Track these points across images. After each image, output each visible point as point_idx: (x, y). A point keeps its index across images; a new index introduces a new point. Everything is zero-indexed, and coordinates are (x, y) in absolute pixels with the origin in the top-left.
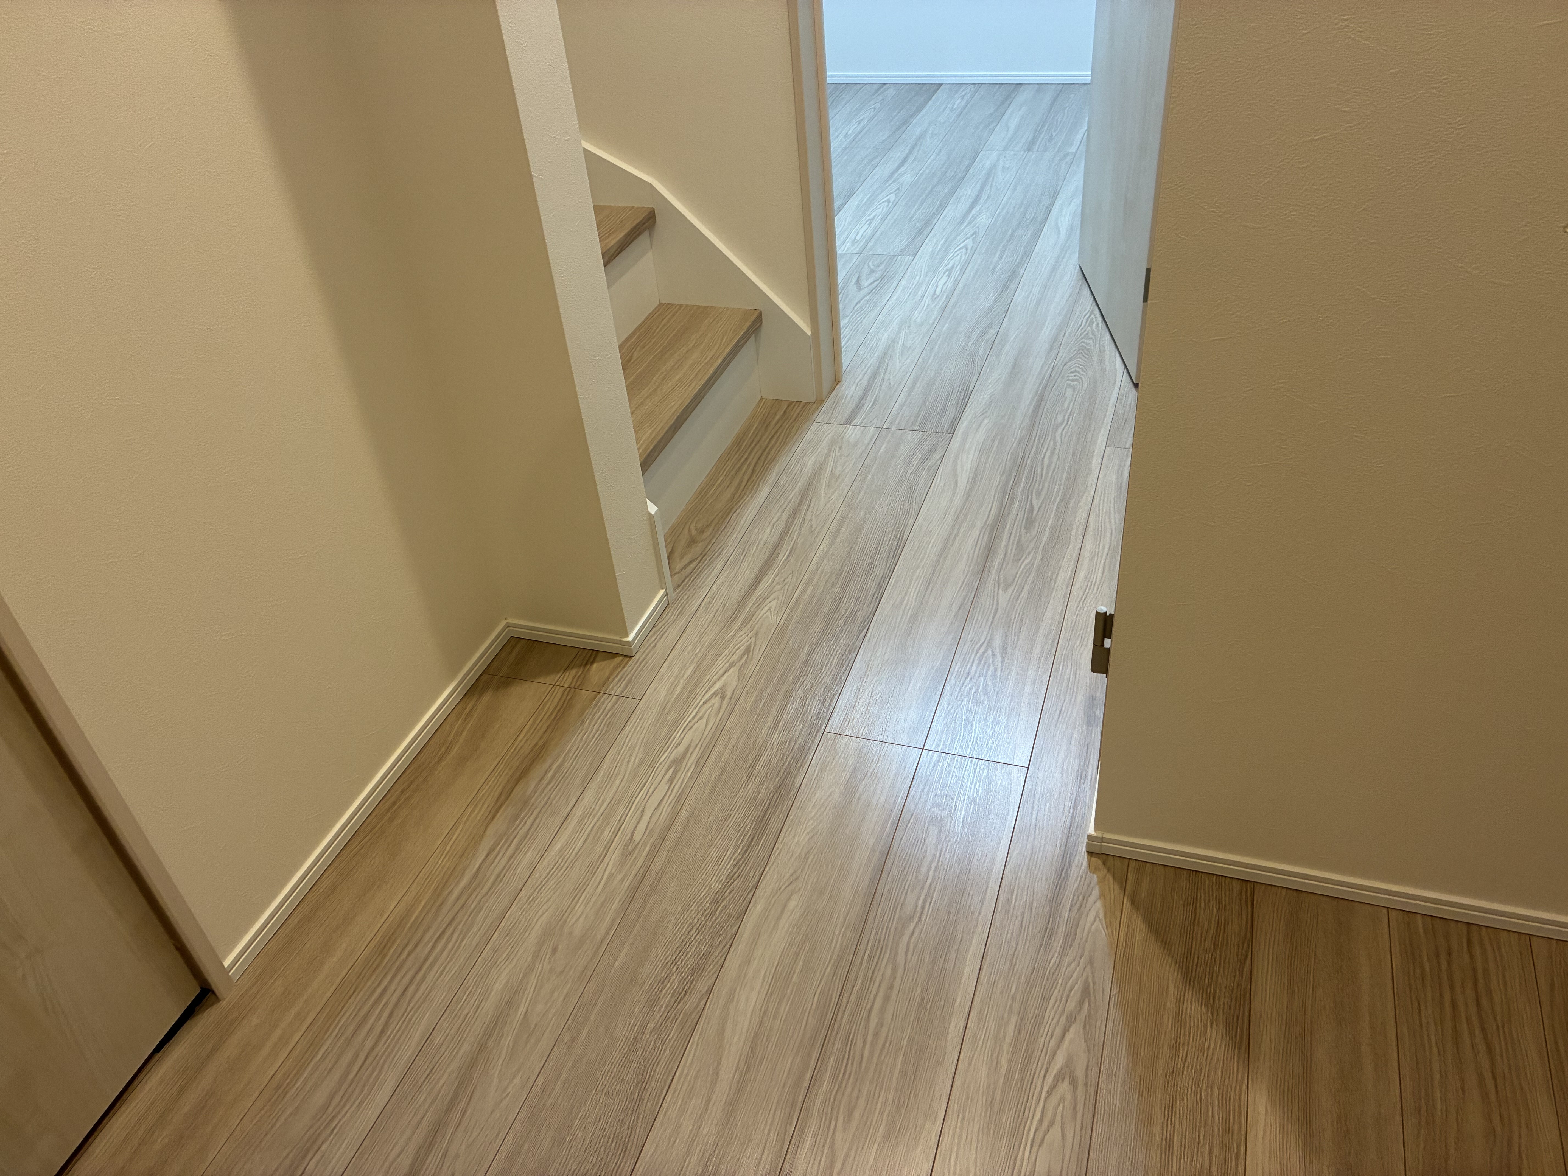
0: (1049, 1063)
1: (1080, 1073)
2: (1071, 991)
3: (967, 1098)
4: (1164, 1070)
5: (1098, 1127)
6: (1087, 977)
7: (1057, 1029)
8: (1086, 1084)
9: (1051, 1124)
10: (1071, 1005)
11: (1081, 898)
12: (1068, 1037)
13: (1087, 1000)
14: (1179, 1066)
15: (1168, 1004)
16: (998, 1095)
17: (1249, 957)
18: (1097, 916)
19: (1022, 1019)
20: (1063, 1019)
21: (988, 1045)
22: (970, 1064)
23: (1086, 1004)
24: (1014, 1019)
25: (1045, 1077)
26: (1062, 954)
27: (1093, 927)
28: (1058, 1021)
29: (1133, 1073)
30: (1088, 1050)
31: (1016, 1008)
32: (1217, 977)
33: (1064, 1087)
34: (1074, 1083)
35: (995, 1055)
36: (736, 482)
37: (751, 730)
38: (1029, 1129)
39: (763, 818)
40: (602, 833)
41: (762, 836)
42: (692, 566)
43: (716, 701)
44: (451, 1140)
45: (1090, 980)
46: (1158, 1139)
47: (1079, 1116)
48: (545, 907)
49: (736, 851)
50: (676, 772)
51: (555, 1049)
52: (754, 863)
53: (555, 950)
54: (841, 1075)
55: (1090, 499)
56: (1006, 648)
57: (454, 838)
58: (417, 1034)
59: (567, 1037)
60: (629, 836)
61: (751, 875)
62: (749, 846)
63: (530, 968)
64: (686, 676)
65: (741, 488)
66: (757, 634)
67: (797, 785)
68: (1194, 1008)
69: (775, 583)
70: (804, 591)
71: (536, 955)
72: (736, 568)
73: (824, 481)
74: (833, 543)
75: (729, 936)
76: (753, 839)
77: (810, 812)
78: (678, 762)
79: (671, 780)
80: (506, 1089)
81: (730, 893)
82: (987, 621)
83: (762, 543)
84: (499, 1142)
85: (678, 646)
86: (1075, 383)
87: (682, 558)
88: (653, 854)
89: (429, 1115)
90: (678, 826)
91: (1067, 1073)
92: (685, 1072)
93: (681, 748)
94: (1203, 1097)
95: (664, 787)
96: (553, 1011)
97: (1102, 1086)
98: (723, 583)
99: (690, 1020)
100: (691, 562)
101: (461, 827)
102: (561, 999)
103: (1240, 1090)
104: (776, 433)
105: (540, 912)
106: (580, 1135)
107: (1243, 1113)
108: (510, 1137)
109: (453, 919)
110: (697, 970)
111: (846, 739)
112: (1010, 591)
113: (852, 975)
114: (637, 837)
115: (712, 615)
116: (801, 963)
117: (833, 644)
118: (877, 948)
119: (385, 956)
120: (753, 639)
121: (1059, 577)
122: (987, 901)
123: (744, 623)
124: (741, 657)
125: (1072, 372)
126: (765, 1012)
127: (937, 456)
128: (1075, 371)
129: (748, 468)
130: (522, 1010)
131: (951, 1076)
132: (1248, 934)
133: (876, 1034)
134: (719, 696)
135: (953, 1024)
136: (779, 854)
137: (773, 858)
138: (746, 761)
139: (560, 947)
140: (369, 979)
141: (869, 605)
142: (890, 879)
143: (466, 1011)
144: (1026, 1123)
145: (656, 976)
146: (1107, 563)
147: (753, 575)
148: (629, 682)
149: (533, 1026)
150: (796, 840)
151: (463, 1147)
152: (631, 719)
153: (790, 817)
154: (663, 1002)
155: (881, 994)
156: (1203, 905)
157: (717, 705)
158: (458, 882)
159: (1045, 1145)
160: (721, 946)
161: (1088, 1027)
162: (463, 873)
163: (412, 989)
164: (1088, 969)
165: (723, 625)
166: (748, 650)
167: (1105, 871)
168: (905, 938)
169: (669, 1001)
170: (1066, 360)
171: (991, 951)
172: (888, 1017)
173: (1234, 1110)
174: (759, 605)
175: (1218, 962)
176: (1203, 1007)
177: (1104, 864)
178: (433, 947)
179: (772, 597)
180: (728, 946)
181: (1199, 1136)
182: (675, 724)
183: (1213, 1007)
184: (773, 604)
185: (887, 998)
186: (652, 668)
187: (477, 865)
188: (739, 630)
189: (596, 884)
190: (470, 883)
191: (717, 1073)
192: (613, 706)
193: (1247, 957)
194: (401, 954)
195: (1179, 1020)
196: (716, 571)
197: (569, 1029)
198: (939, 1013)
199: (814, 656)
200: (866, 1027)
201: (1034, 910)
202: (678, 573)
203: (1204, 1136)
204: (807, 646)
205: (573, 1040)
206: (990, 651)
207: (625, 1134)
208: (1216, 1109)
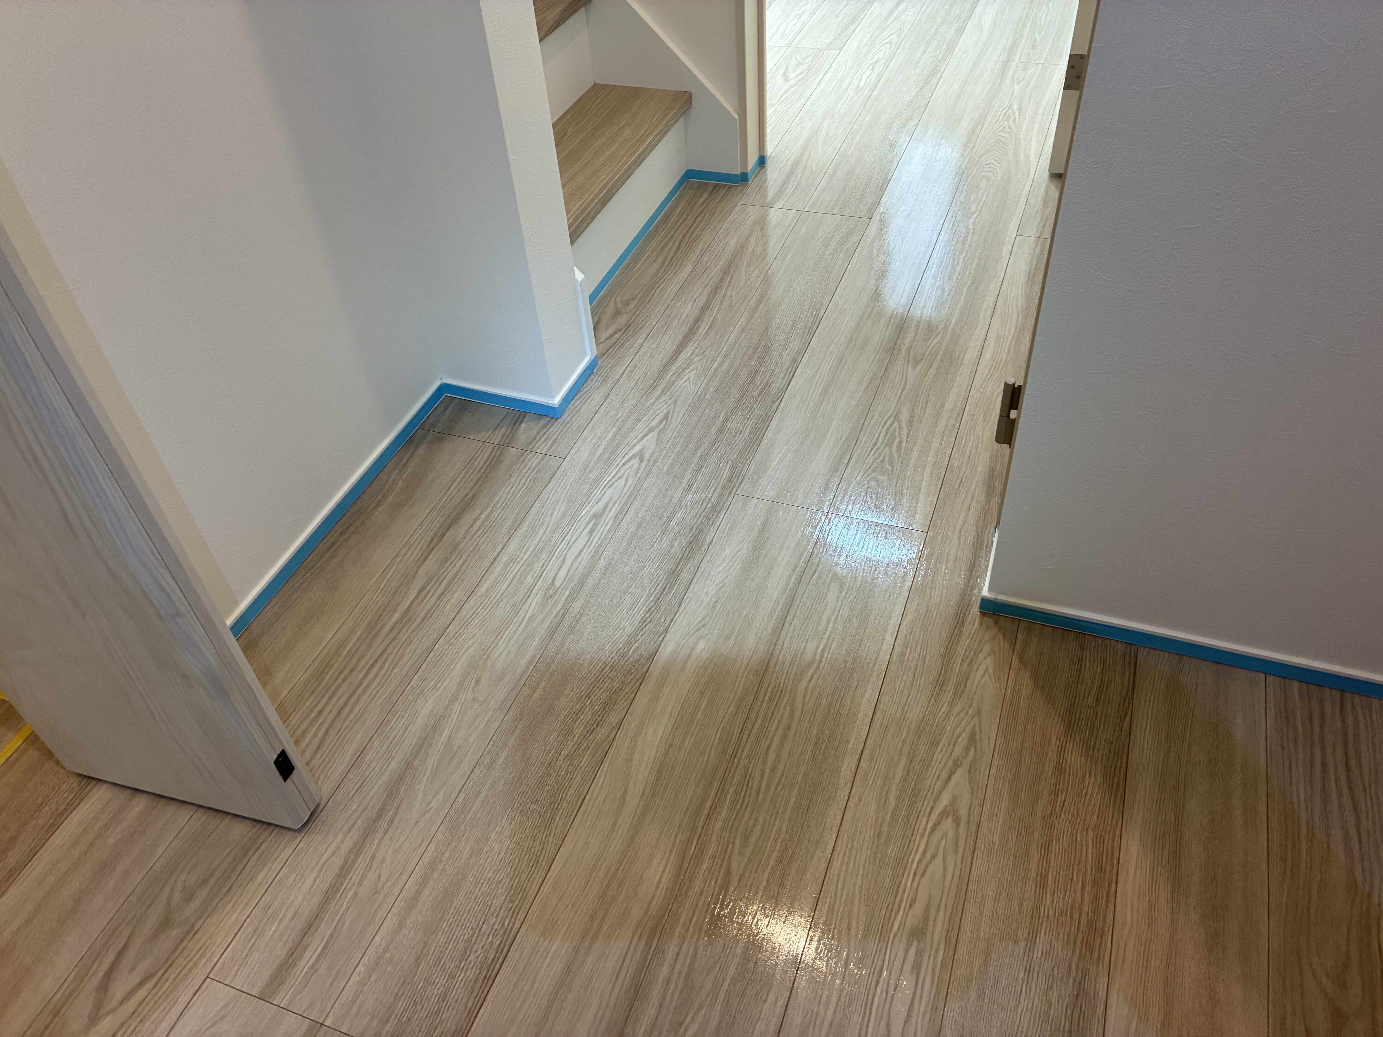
0: (935, 802)
1: (963, 813)
2: (958, 738)
3: (856, 830)
4: (1042, 812)
5: (978, 861)
6: (975, 726)
7: (944, 771)
8: (968, 822)
9: (933, 857)
10: (958, 751)
11: (972, 653)
12: (954, 779)
13: (973, 746)
14: (1057, 810)
15: (1050, 753)
16: (885, 828)
17: (1130, 713)
18: (987, 670)
19: (911, 762)
20: (950, 763)
21: (878, 784)
22: (860, 800)
23: (972, 750)
24: (903, 761)
25: (930, 813)
26: (952, 704)
27: (983, 680)
28: (945, 765)
29: (1013, 814)
30: (972, 793)
31: (906, 750)
32: (1098, 731)
33: (948, 824)
34: (957, 821)
35: (884, 793)
36: (661, 258)
37: (667, 490)
38: (913, 861)
39: (675, 570)
40: (525, 578)
41: (674, 586)
42: (617, 336)
43: (635, 462)
44: (379, 845)
45: (977, 729)
46: (1033, 874)
47: (960, 851)
48: (471, 642)
49: (649, 598)
50: (595, 525)
51: (475, 770)
52: (666, 609)
53: (478, 681)
54: (739, 805)
55: (999, 284)
56: (912, 421)
57: (389, 576)
58: (350, 751)
59: (487, 760)
60: (550, 581)
61: (663, 620)
62: (661, 594)
63: (455, 698)
64: (607, 439)
65: (666, 264)
66: (675, 402)
67: (708, 541)
68: (1074, 759)
69: (695, 354)
70: (722, 363)
71: (461, 686)
72: (659, 339)
73: (746, 260)
74: (751, 318)
75: (640, 674)
76: (665, 588)
77: (720, 566)
78: (598, 516)
79: (591, 532)
80: (429, 803)
81: (642, 636)
82: (896, 395)
83: (684, 316)
84: (422, 849)
85: (602, 411)
86: (991, 174)
87: (607, 329)
88: (572, 598)
89: (359, 822)
90: (596, 574)
91: (950, 812)
92: (595, 795)
93: (601, 504)
94: (1078, 839)
95: (584, 538)
96: (474, 736)
97: (984, 824)
98: (645, 353)
99: (601, 749)
100: (615, 333)
101: (394, 568)
102: (482, 726)
103: (1114, 834)
104: (702, 212)
105: (466, 647)
106: (496, 846)
107: (1116, 855)
108: (433, 846)
109: (385, 650)
110: (609, 704)
111: (755, 501)
112: (919, 367)
113: (753, 715)
114: (558, 583)
115: (634, 383)
116: (706, 702)
117: (747, 414)
118: (777, 691)
119: (323, 679)
120: (672, 406)
121: (966, 357)
122: (882, 652)
123: (663, 392)
124: (661, 422)
125: (987, 164)
126: (671, 745)
127: (855, 239)
128: (991, 163)
129: (673, 245)
130: (446, 733)
131: (842, 810)
132: (1130, 693)
133: (773, 770)
134: (638, 458)
135: (846, 763)
136: (689, 603)
137: (683, 605)
138: (661, 518)
139: (483, 679)
140: (307, 700)
141: (783, 378)
142: (792, 628)
143: (395, 733)
144: (910, 855)
145: (571, 708)
146: (1012, 345)
147: (675, 347)
148: (555, 442)
149: (455, 748)
150: (705, 591)
151: (390, 852)
152: (556, 476)
153: (701, 570)
154: (577, 732)
155: (779, 733)
156: (1087, 665)
157: (636, 466)
158: (391, 617)
159: (927, 875)
160: (632, 684)
161: (973, 770)
162: (396, 609)
163: (346, 710)
164: (976, 718)
165: (644, 392)
166: (666, 416)
167: (997, 630)
168: (804, 684)
169: (582, 731)
170: (982, 153)
171: (884, 699)
172: (785, 754)
173: (1107, 852)
174: (679, 375)
175: (1099, 717)
176: (1083, 758)
177: (996, 623)
178: (366, 675)
179: (691, 368)
180: (638, 684)
181: (1073, 873)
182: (597, 481)
183: (1092, 758)
184: (692, 374)
185: (784, 737)
186: (576, 430)
187: (409, 602)
188: (658, 398)
189: (519, 623)
190: (402, 618)
191: (624, 797)
192: (540, 463)
193: (1127, 713)
194: (336, 679)
195: (1060, 768)
196: (640, 341)
197: (489, 752)
198: (833, 753)
199: (729, 424)
200: (764, 762)
201: (926, 663)
202: (604, 342)
203: (1077, 874)
204: (723, 414)
205: (493, 762)
206: (896, 424)
207: (537, 849)
208: (1090, 849)
